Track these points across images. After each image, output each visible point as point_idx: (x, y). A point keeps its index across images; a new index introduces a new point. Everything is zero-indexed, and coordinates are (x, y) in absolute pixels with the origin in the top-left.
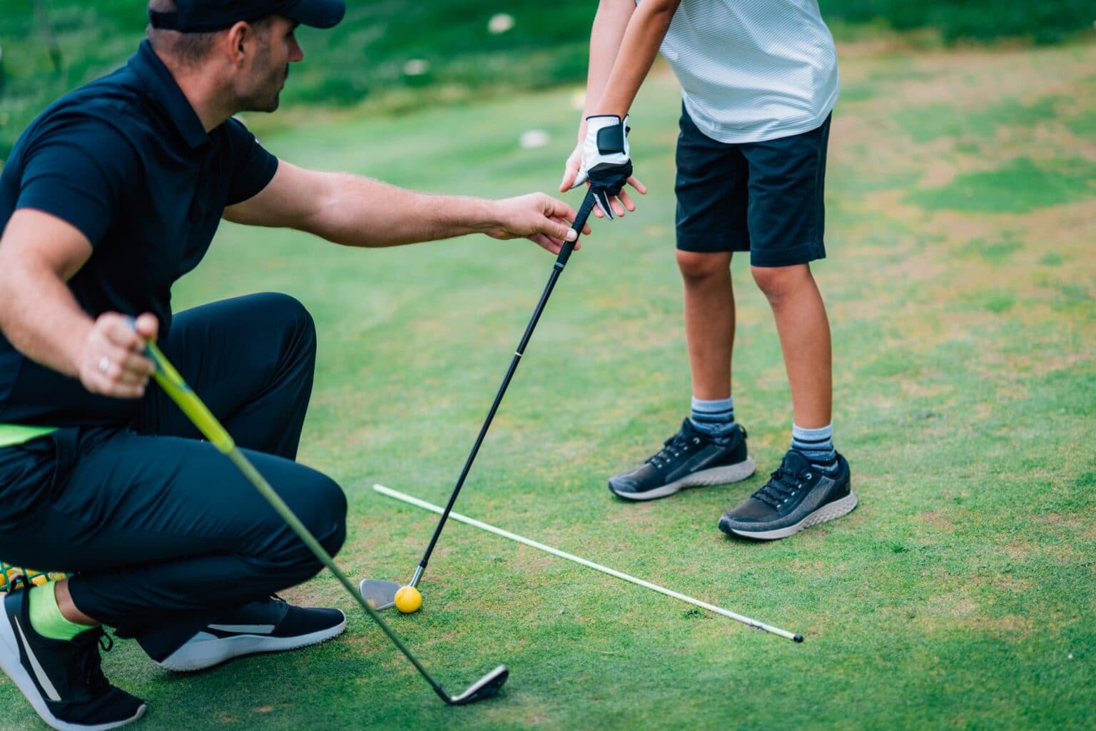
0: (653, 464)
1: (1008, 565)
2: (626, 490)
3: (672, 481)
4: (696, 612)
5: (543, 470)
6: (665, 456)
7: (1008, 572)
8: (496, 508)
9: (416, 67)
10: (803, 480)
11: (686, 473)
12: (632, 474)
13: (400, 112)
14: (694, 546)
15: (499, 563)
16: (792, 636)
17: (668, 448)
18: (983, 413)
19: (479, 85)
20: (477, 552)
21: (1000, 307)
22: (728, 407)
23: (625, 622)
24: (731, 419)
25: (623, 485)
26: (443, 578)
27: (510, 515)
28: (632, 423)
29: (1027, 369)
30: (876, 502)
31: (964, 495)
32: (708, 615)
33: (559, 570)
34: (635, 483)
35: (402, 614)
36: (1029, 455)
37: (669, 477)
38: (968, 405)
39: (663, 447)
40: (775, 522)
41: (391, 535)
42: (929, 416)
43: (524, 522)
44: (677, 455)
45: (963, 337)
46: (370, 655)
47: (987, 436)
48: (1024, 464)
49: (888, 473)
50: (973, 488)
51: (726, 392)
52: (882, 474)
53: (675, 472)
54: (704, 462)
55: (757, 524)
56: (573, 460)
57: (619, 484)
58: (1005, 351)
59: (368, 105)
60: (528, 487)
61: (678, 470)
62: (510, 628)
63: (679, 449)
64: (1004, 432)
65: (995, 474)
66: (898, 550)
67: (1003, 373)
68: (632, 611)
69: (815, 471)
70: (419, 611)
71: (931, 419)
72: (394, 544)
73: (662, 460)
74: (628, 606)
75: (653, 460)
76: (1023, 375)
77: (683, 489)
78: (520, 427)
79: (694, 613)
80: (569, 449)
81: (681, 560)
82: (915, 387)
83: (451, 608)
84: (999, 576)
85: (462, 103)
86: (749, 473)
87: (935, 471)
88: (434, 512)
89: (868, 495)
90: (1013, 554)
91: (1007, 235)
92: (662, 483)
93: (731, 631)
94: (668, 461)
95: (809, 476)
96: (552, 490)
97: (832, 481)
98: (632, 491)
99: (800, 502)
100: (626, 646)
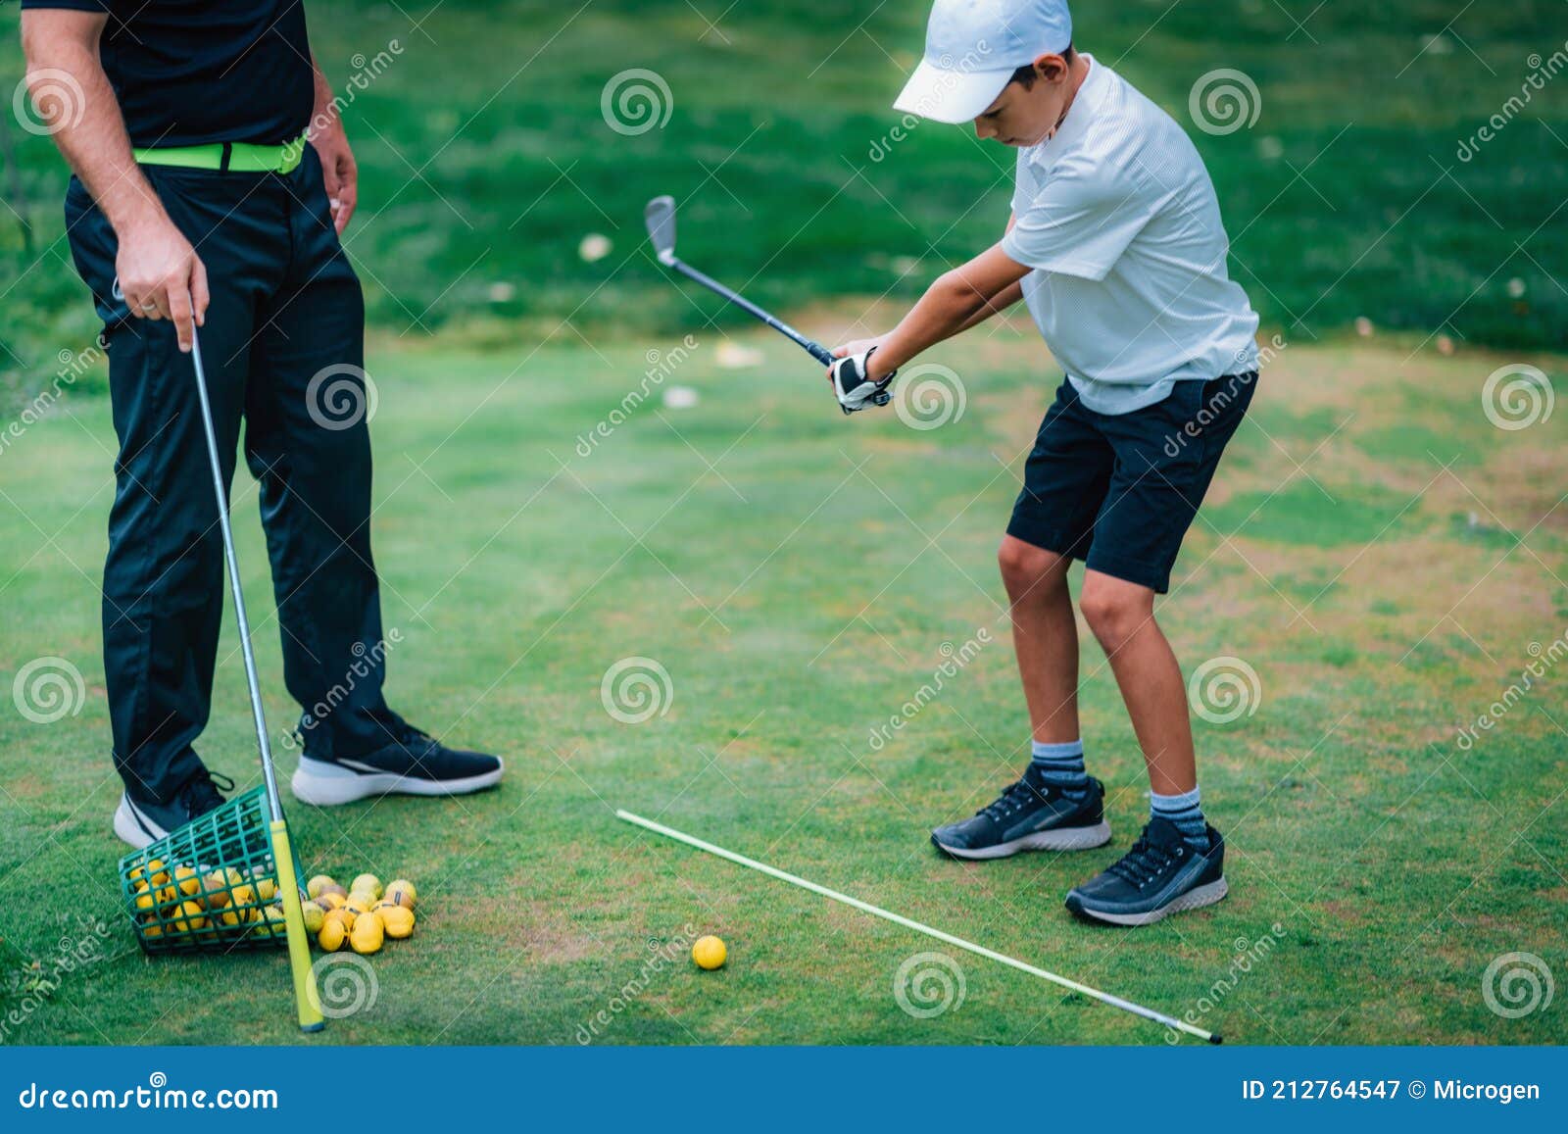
0: (989, 816)
1: (1447, 972)
2: (954, 845)
3: (1011, 839)
4: (1077, 998)
5: (825, 810)
6: (1004, 807)
7: (1448, 980)
8: (780, 852)
9: (501, 292)
10: (1172, 855)
11: (1029, 831)
12: (962, 827)
13: (491, 346)
14: (1050, 919)
15: (806, 919)
16: (1207, 1035)
17: (1007, 798)
18: (1359, 787)
19: (588, 324)
20: (775, 904)
21: (1341, 660)
22: (1077, 753)
23: (991, 1002)
24: (1082, 769)
25: (952, 839)
26: (741, 931)
27: (800, 862)
28: (921, 762)
29: (1398, 738)
30: (1261, 885)
31: (1366, 883)
32: (1093, 1002)
33: (886, 934)
34: (967, 838)
35: (702, 970)
36: (1430, 841)
37: (1007, 833)
38: (1338, 777)
39: (1001, 796)
40: (1136, 905)
41: (658, 874)
42: (1294, 785)
43: (823, 872)
44: (1019, 807)
45: (1306, 693)
46: (676, 1018)
47: (1374, 815)
48: (1430, 852)
49: (1264, 849)
50: (1376, 877)
51: (1074, 735)
52: (1257, 850)
53: (1013, 829)
54: (1050, 819)
55: (1116, 905)
56: (858, 801)
57: (946, 836)
58: (1363, 714)
59: (448, 333)
60: (813, 829)
61: (1020, 826)
62: (846, 998)
63: (1022, 800)
64: (1392, 812)
65: (1398, 862)
66: (1306, 943)
67: (1369, 741)
68: (994, 990)
69: (1186, 846)
70: (722, 967)
71: (1298, 790)
72: (663, 885)
73: (1001, 812)
74: (989, 985)
75: (988, 811)
76: (1395, 746)
77: (1025, 851)
78: (778, 755)
79: (1076, 998)
80: (849, 786)
81: (1039, 934)
82: (1264, 749)
83: (760, 967)
84: (1438, 984)
85: (570, 344)
86: (1103, 839)
87: (1322, 852)
88: (703, 850)
89: (1247, 874)
90: (1450, 959)
91: (1321, 573)
92: (1000, 842)
93: (1128, 1024)
94: (1008, 813)
95: (1181, 851)
96: (846, 834)
97: (1204, 860)
98: (961, 847)
99: (1167, 882)
100: (1002, 1030)
